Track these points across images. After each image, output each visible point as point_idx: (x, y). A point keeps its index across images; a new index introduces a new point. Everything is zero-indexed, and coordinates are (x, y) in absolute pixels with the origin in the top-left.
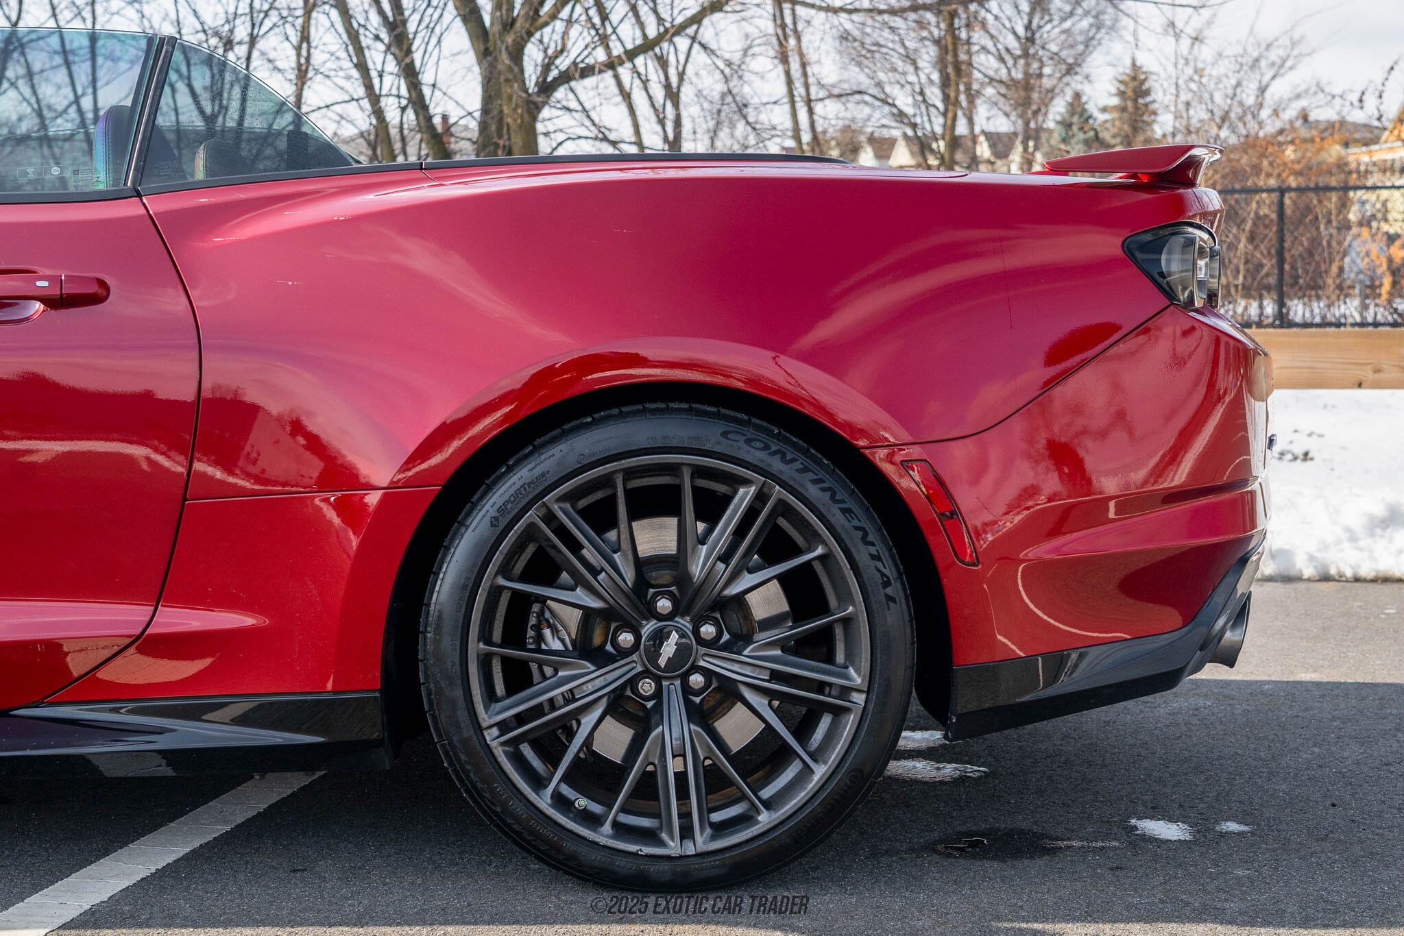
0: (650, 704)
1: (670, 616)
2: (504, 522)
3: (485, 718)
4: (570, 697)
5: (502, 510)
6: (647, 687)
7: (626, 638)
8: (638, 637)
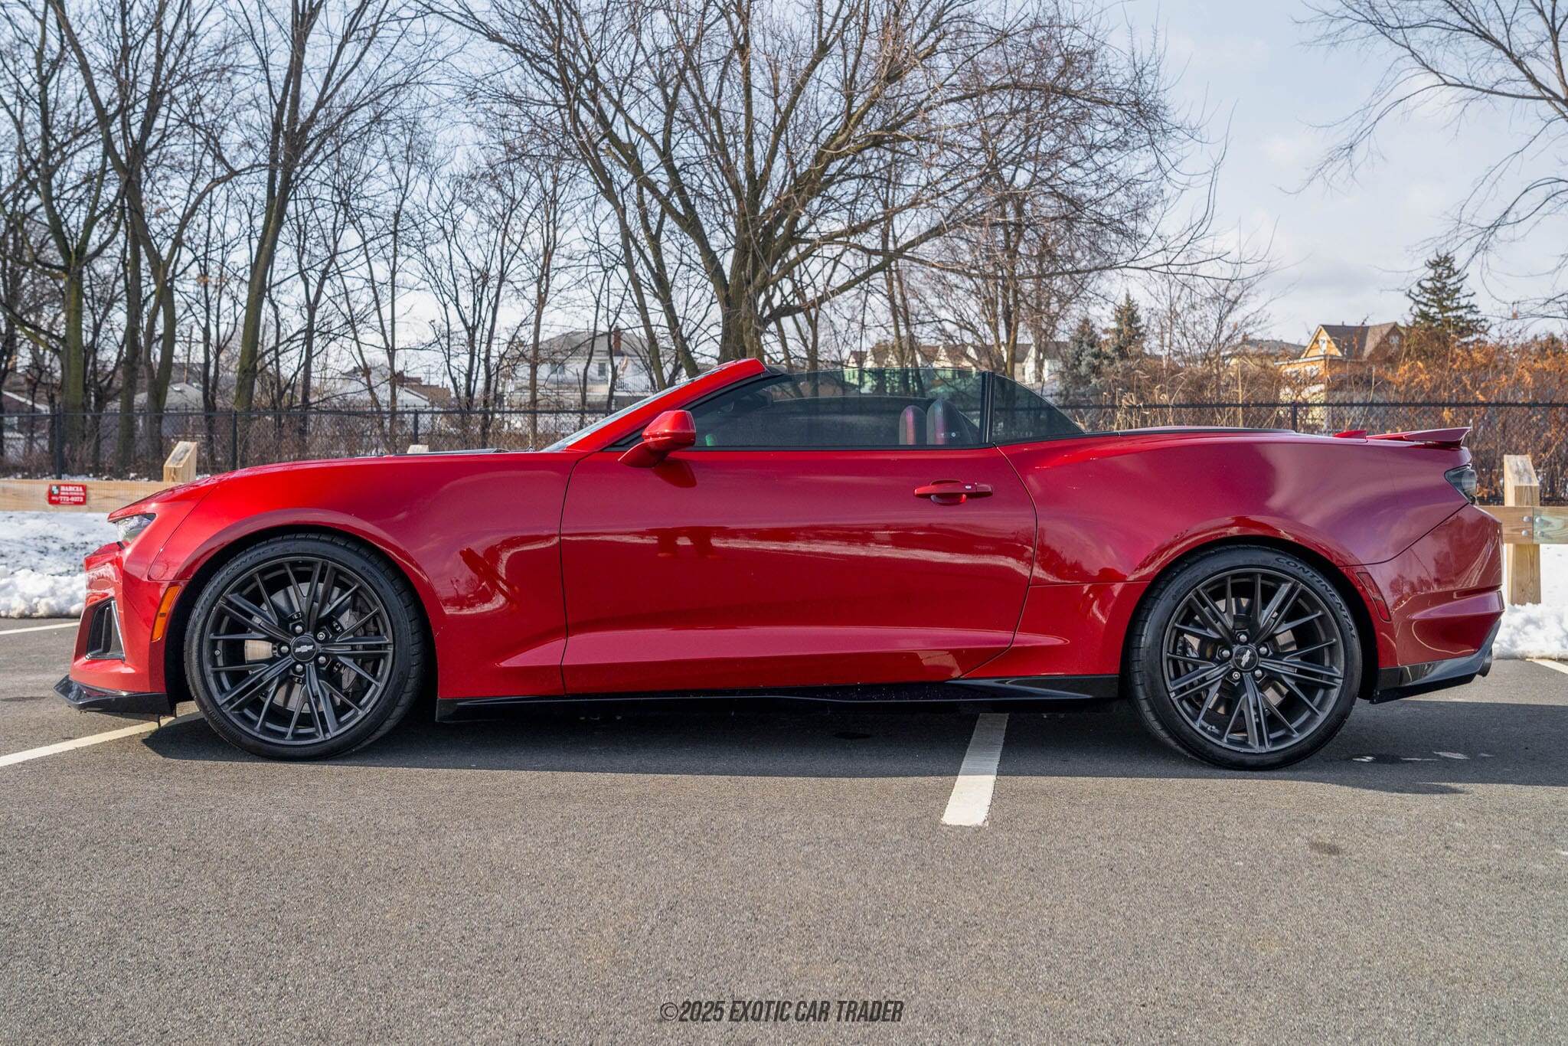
0: (1236, 684)
1: (1246, 643)
2: (1179, 598)
3: (1170, 688)
4: (1204, 680)
5: (1178, 592)
6: (1236, 675)
7: (1226, 653)
8: (1231, 653)
